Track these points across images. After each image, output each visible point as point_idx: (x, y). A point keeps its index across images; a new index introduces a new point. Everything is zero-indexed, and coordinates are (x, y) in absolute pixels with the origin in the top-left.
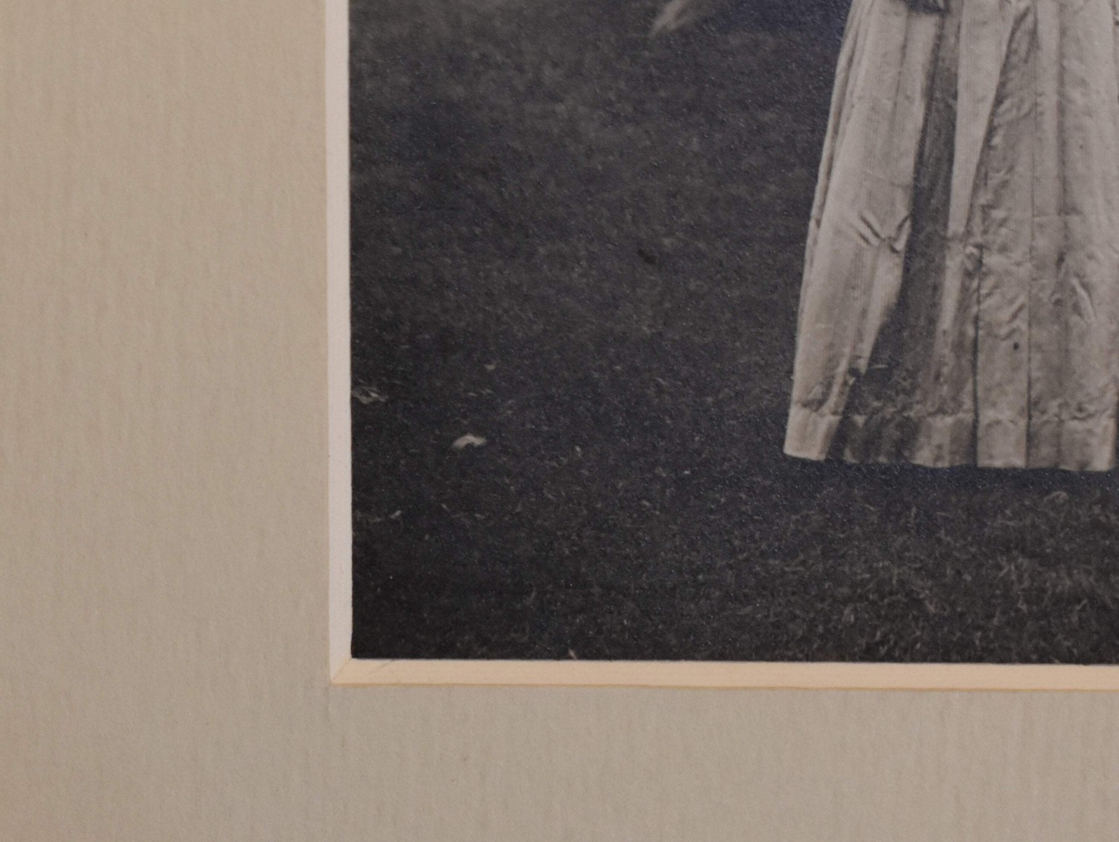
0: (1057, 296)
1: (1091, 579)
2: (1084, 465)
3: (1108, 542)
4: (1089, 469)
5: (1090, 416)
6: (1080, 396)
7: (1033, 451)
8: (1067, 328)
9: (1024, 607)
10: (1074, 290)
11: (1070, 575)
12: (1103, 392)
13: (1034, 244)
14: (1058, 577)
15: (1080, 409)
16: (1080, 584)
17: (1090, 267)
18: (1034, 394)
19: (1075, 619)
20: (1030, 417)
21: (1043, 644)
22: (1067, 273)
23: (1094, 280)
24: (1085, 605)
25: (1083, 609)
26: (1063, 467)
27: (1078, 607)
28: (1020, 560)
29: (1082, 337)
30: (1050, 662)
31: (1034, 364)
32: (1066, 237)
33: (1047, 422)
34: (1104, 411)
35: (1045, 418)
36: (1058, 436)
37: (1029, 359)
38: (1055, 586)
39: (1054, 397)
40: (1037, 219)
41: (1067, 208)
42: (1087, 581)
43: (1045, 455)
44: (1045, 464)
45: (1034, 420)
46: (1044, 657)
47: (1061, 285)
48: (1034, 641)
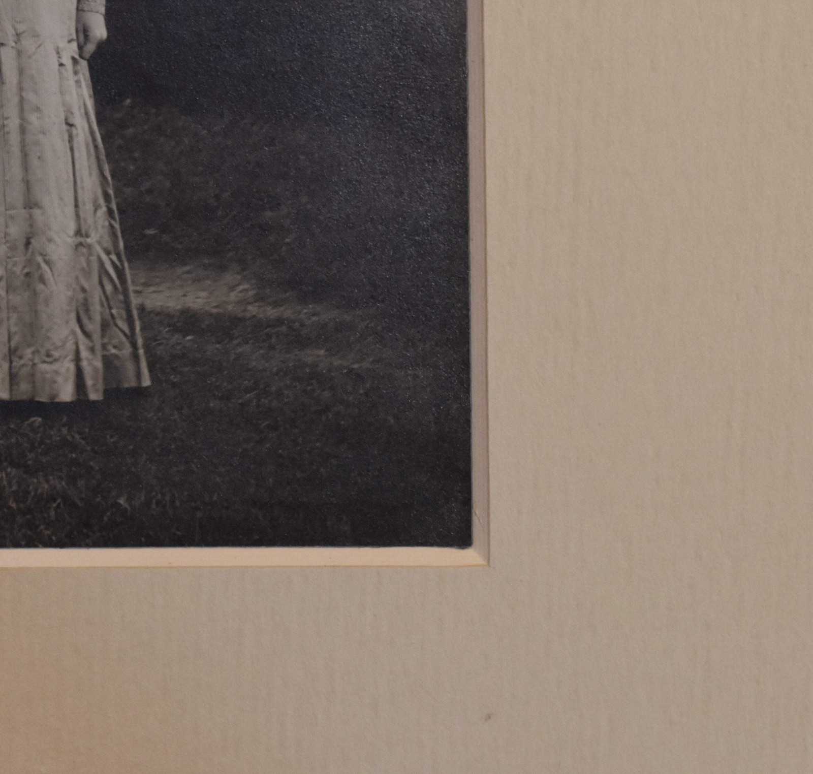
0: (26, 270)
1: (63, 483)
2: (53, 397)
3: (74, 455)
4: (57, 400)
5: (56, 360)
6: (48, 345)
7: (15, 387)
8: (35, 294)
9: (14, 505)
10: (39, 266)
11: (47, 481)
12: (64, 342)
13: (8, 231)
14: (39, 482)
15: (48, 356)
16: (55, 488)
17: (50, 248)
18: (13, 344)
19: (53, 513)
20: (11, 362)
21: (29, 533)
22: (33, 253)
23: (54, 257)
24: (59, 504)
25: (58, 506)
26: (37, 399)
27: (54, 505)
28: (9, 470)
29: (47, 301)
30: (35, 546)
31: (12, 321)
32: (31, 226)
33: (24, 365)
34: (66, 357)
35: (22, 362)
36: (33, 375)
37: (8, 319)
38: (36, 489)
39: (29, 346)
40: (8, 212)
41: (31, 204)
42: (61, 485)
43: (24, 390)
44: (24, 397)
45: (14, 364)
46: (31, 542)
47: (30, 262)
48: (23, 531)
